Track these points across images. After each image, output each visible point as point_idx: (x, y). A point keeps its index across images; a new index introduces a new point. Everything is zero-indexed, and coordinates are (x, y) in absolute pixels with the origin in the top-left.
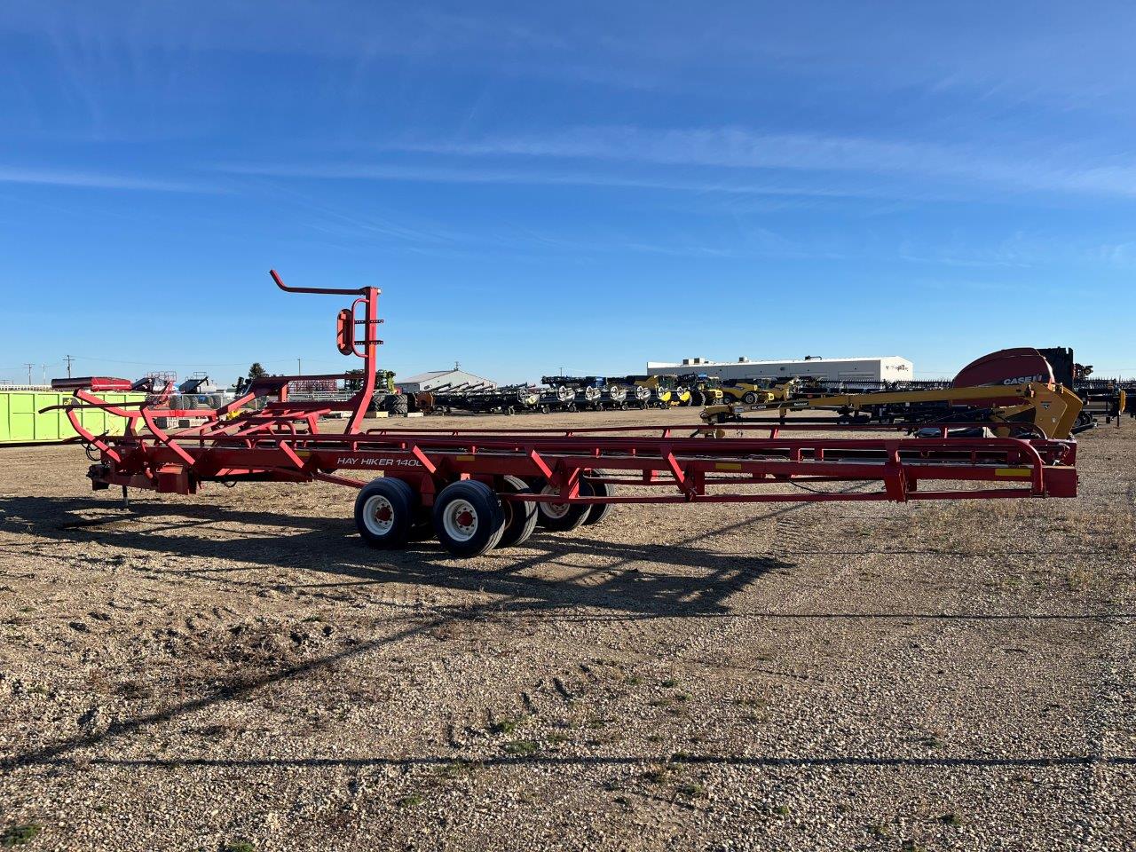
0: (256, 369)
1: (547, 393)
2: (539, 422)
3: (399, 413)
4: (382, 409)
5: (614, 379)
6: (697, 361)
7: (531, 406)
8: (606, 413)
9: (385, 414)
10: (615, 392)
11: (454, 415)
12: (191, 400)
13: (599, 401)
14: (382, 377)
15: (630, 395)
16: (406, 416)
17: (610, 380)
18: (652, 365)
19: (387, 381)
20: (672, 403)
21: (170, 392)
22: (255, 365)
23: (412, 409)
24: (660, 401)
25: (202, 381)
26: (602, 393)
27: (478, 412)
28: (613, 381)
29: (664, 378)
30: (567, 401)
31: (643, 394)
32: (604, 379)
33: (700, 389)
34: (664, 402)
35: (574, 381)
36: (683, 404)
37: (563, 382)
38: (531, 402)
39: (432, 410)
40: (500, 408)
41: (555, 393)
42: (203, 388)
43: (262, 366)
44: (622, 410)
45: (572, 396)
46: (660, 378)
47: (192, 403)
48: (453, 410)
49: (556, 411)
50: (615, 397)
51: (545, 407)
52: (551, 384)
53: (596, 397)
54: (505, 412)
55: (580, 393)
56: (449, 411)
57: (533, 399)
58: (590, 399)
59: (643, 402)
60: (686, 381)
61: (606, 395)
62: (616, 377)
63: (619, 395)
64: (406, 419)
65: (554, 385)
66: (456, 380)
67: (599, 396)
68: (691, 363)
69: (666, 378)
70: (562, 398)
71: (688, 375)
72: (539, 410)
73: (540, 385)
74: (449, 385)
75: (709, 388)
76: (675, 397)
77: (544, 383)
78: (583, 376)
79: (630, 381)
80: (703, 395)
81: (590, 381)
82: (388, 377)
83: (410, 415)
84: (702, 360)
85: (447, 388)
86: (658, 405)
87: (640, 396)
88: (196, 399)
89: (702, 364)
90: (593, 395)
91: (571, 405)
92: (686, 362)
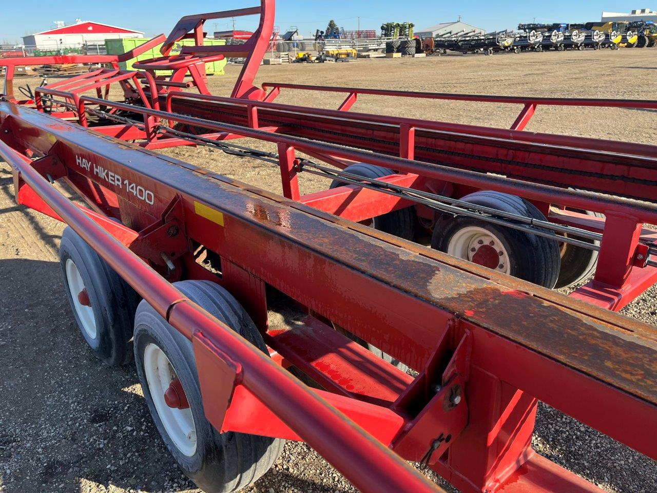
0: (332, 25)
1: (520, 37)
2: (510, 61)
3: (409, 54)
4: (398, 52)
5: (575, 25)
6: (643, 11)
7: (506, 47)
8: (566, 52)
9: (399, 55)
10: (576, 36)
11: (449, 55)
12: (289, 45)
13: (561, 42)
14: (405, 28)
15: (588, 37)
16: (413, 56)
17: (572, 25)
18: (606, 15)
19: (408, 31)
20: (621, 44)
21: (276, 40)
22: (331, 22)
23: (418, 51)
24: (612, 43)
25: (295, 32)
26: (565, 36)
27: (466, 53)
28: (575, 27)
29: (616, 25)
30: (535, 43)
31: (598, 37)
32: (568, 25)
33: (645, 33)
34: (614, 44)
35: (543, 27)
36: (630, 46)
37: (535, 27)
38: (506, 45)
39: (432, 52)
40: (482, 49)
41: (526, 37)
42: (295, 37)
43: (335, 22)
44: (579, 50)
45: (540, 39)
46: (614, 25)
47: (289, 47)
48: (448, 51)
49: (526, 52)
50: (575, 39)
51: (517, 48)
52: (525, 30)
53: (559, 39)
54: (486, 52)
55: (547, 36)
56: (445, 52)
57: (508, 42)
58: (554, 41)
59: (597, 43)
60: (635, 27)
61: (567, 38)
62: (577, 23)
63: (578, 37)
64: (413, 58)
65: (527, 30)
66: (455, 29)
67: (562, 38)
68: (638, 13)
69: (618, 24)
70: (532, 40)
71: (637, 22)
72: (512, 50)
73: (516, 31)
74: (450, 33)
75: (652, 33)
76: (624, 40)
77: (519, 28)
78: (551, 23)
79: (589, 27)
80: (647, 38)
81: (556, 27)
82: (409, 28)
83: (417, 55)
84: (647, 11)
85: (449, 34)
86: (609, 46)
87: (596, 39)
88: (292, 45)
89: (647, 14)
90: (557, 37)
91: (538, 47)
92: (634, 12)
